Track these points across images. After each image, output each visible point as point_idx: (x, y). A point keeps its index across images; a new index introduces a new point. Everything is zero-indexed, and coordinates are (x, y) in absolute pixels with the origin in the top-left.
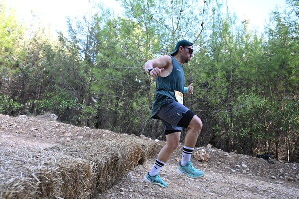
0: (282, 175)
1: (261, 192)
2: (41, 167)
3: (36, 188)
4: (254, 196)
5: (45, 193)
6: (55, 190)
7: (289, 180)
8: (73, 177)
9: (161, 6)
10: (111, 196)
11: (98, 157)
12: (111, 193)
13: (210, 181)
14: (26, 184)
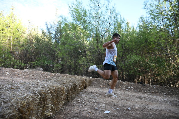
0: (149, 91)
1: (144, 98)
3: (39, 99)
4: (141, 100)
5: (43, 103)
6: (48, 101)
7: (153, 93)
8: (56, 94)
9: (90, 16)
10: (74, 103)
11: (67, 84)
12: (74, 102)
13: (119, 94)
14: (33, 97)
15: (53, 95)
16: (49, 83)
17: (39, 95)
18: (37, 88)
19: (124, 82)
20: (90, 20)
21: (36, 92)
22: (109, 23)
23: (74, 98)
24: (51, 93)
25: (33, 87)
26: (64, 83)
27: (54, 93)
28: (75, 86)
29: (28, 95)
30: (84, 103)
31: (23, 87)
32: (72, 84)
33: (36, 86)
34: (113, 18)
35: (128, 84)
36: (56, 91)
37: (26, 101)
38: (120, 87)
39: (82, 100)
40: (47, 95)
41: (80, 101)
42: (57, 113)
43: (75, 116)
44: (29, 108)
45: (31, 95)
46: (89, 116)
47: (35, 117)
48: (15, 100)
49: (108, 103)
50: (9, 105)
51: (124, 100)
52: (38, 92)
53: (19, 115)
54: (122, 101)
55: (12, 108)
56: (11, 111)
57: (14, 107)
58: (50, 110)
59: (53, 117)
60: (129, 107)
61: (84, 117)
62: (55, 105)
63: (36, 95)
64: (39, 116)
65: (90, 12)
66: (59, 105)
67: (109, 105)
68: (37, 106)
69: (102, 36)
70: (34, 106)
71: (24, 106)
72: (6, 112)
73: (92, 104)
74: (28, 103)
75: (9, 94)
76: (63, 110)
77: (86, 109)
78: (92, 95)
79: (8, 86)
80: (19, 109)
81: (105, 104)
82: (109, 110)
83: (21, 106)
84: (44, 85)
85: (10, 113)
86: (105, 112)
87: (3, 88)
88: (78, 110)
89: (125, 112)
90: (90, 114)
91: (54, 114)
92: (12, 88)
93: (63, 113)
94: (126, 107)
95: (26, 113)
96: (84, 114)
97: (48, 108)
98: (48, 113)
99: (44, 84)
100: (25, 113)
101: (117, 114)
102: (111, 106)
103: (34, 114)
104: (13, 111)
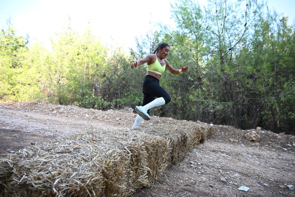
2: (130, 142)
3: (130, 158)
5: (135, 164)
6: (142, 161)
8: (154, 151)
10: (183, 168)
11: (171, 136)
12: (183, 166)
13: (267, 157)
14: (121, 155)
15: (149, 153)
16: (143, 133)
17: (130, 152)
18: (125, 140)
19: (277, 135)
20: (206, 24)
21: (125, 147)
22: (245, 25)
23: (184, 158)
24: (147, 149)
25: (120, 139)
26: (167, 133)
27: (151, 150)
28: (184, 140)
29: (114, 151)
30: (200, 168)
31: (107, 138)
32: (179, 136)
33: (125, 137)
34: (252, 15)
35: (287, 138)
36: (153, 146)
37: (112, 161)
38: (269, 144)
39: (197, 163)
40: (141, 152)
41: (194, 164)
42: (157, 181)
43: (186, 190)
44: (116, 171)
45: (119, 151)
46: (209, 192)
47: (126, 185)
48: (97, 158)
49: (246, 172)
50: (91, 165)
52: (128, 148)
53: (103, 180)
54: (273, 170)
55: (94, 169)
56: (94, 174)
57: (96, 168)
58: (147, 175)
59: (151, 187)
60: (291, 183)
61: (200, 192)
62: (154, 168)
63: (125, 152)
64: (131, 183)
66: (159, 169)
67: (247, 175)
68: (128, 168)
69: (230, 50)
70: (123, 170)
71: (110, 167)
72: (88, 175)
73: (214, 171)
74: (115, 164)
75: (89, 148)
76: (166, 177)
77: (204, 179)
78: (215, 156)
79: (87, 136)
80: (103, 172)
81: (240, 174)
82: (247, 186)
83: (106, 168)
84: (136, 136)
85: (92, 177)
86: (239, 189)
87: (82, 140)
88: (191, 179)
89: (280, 193)
90: (211, 189)
91: (152, 182)
92: (94, 139)
93: (167, 183)
94: (283, 183)
95: (113, 179)
96: (201, 188)
97: (143, 172)
98: (144, 180)
99: (135, 134)
100: (111, 178)
101: (264, 194)
102: (252, 179)
103: (124, 180)
104: (96, 175)
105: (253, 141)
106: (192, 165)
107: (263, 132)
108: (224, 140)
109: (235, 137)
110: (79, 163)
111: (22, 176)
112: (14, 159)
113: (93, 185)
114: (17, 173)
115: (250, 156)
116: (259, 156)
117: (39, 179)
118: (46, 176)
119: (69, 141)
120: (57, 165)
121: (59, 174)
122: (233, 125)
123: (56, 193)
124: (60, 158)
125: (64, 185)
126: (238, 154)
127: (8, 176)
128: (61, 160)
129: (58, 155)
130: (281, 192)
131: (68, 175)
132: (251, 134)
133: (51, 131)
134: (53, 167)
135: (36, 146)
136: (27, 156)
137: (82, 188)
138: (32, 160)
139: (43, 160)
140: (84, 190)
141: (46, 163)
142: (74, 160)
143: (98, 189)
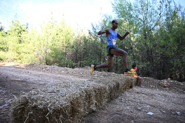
2: (85, 87)
3: (85, 96)
5: (88, 99)
6: (92, 97)
8: (99, 92)
9: (136, 9)
10: (117, 102)
11: (110, 84)
12: (117, 101)
13: (171, 97)
14: (80, 94)
15: (96, 93)
16: (93, 83)
17: (85, 92)
18: (83, 86)
20: (136, 14)
23: (118, 96)
24: (95, 91)
25: (80, 86)
26: (107, 82)
27: (97, 92)
28: (118, 85)
29: (77, 92)
30: (127, 102)
31: (73, 85)
32: (115, 84)
36: (99, 89)
37: (75, 97)
38: (175, 89)
39: (126, 99)
40: (91, 92)
41: (124, 100)
42: (101, 108)
43: (117, 114)
44: (77, 102)
45: (79, 92)
46: (130, 115)
47: (83, 110)
48: (68, 95)
49: (154, 105)
50: (65, 98)
51: (176, 103)
52: (84, 90)
53: (71, 106)
54: (172, 104)
55: (66, 100)
56: (66, 102)
57: (68, 100)
58: (95, 105)
59: (97, 111)
61: (125, 115)
62: (99, 101)
63: (82, 93)
64: (86, 109)
65: (135, 6)
66: (102, 102)
67: (154, 107)
68: (84, 101)
70: (81, 100)
71: (74, 100)
72: (64, 103)
73: (135, 104)
74: (77, 98)
75: (64, 90)
76: (106, 107)
77: (128, 108)
78: (138, 95)
79: (63, 84)
80: (71, 102)
81: (150, 106)
82: (152, 112)
83: (72, 100)
84: (89, 84)
85: (66, 104)
86: (147, 114)
87: (60, 86)
88: (120, 108)
90: (131, 113)
91: (98, 109)
92: (67, 86)
93: (106, 110)
94: (175, 111)
95: (76, 105)
96: (126, 113)
97: (93, 103)
98: (93, 107)
101: (161, 117)
102: (157, 108)
103: (82, 107)
104: (67, 103)
105: (165, 87)
106: (122, 101)
107: (172, 81)
108: (146, 86)
109: (153, 85)
110: (59, 97)
111: (33, 103)
112: (28, 96)
113: (66, 107)
114: (30, 102)
115: (160, 96)
116: (165, 96)
117: (41, 104)
118: (44, 103)
119: (54, 87)
120: (49, 98)
121: (50, 102)
122: (153, 77)
123: (49, 111)
124: (50, 95)
125: (53, 107)
126: (152, 95)
127: (26, 104)
128: (51, 96)
129: (49, 94)
130: (172, 116)
131: (55, 103)
132: (163, 82)
133: (43, 81)
134: (47, 99)
135: (38, 89)
136: (34, 94)
137: (61, 109)
138: (37, 96)
139: (42, 96)
140: (62, 110)
141: (44, 97)
142: (57, 96)
143: (69, 110)
